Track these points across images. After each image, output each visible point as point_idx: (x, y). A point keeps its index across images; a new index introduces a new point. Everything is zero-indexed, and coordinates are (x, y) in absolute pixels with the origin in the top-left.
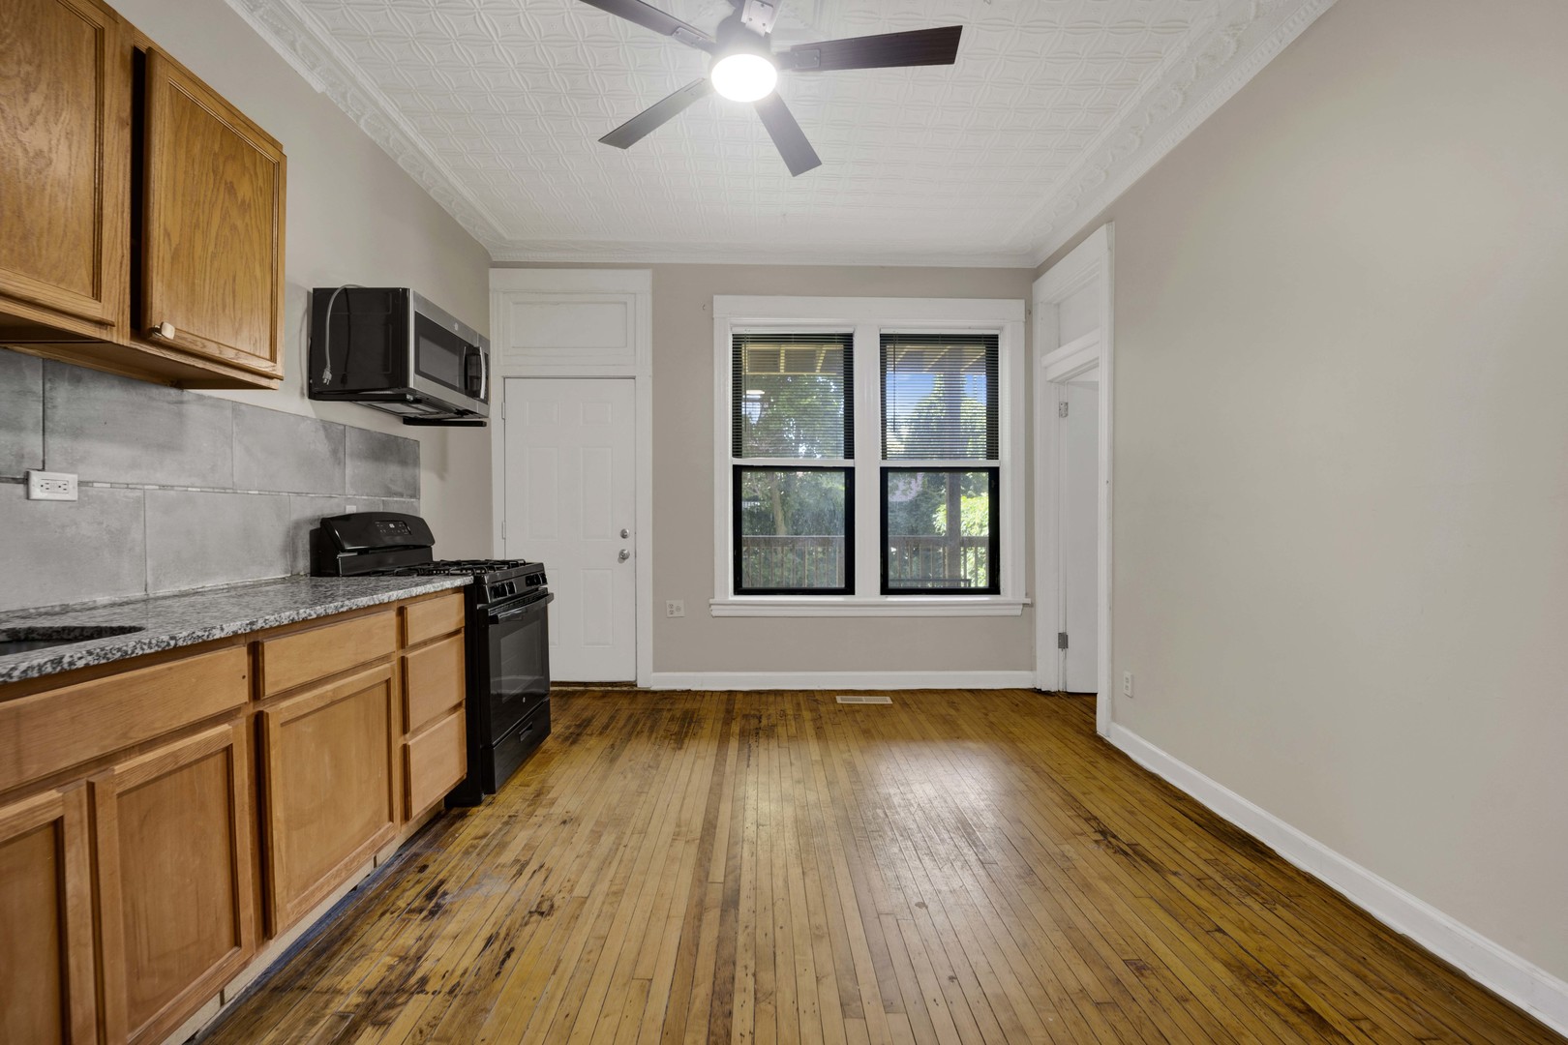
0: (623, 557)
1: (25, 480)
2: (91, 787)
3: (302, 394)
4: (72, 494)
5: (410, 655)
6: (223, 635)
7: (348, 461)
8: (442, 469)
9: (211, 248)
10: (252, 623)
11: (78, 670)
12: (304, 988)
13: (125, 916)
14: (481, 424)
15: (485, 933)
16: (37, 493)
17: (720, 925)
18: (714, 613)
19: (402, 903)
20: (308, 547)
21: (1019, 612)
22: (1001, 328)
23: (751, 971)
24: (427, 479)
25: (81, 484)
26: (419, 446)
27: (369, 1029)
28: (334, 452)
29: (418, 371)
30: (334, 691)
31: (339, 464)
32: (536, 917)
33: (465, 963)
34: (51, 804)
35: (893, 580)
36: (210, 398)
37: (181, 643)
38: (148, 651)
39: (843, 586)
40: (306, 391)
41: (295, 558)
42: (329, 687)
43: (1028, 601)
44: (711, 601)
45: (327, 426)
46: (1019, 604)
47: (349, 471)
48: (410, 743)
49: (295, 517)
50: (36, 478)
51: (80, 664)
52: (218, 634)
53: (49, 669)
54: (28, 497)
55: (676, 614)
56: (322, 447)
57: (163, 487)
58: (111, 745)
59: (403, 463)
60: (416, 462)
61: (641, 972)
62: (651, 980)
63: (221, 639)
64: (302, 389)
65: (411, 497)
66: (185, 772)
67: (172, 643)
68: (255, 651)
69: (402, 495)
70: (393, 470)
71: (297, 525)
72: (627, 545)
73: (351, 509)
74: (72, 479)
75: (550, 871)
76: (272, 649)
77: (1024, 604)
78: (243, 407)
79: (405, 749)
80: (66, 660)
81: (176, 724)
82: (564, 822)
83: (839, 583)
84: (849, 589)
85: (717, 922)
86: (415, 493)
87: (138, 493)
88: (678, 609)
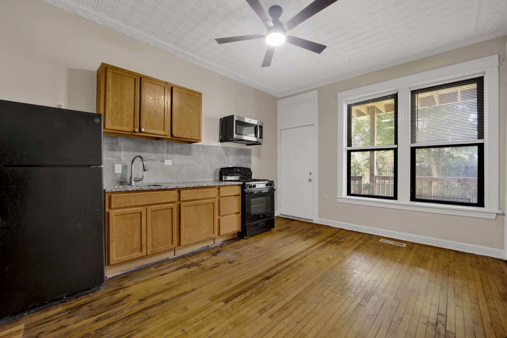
0: (310, 181)
1: (164, 162)
2: (146, 208)
3: (218, 141)
4: (171, 164)
5: (221, 199)
6: (170, 188)
7: (230, 155)
8: (259, 156)
9: (185, 118)
10: (177, 187)
11: (144, 190)
12: (186, 258)
13: (151, 231)
14: (260, 144)
15: (217, 262)
16: (165, 163)
17: (259, 281)
18: (338, 201)
19: (212, 252)
20: (219, 174)
21: (494, 218)
22: (484, 73)
23: (252, 292)
24: (254, 159)
25: (172, 162)
26: (251, 150)
27: (186, 268)
28: (226, 154)
29: (236, 133)
30: (198, 202)
31: (227, 156)
32: (228, 263)
33: (208, 265)
34: (140, 209)
35: (417, 196)
36: (197, 145)
37: (162, 188)
38: (156, 189)
39: (393, 196)
40: (219, 141)
41: (215, 176)
42: (197, 202)
43: (500, 212)
44: (336, 197)
45: (224, 148)
46: (494, 213)
47: (230, 158)
48: (220, 218)
49: (216, 168)
50: (165, 161)
51: (144, 189)
52: (169, 188)
53: (140, 189)
54: (164, 164)
55: (325, 200)
56: (223, 152)
57: (187, 162)
58: (150, 203)
59: (246, 155)
60: (250, 154)
61: (232, 281)
62: (232, 283)
63: (170, 189)
64: (218, 140)
65: (248, 163)
66: (164, 210)
67: (160, 188)
68: (179, 192)
69: (246, 163)
70: (243, 157)
71: (216, 170)
72: (311, 177)
73: (230, 166)
74: (171, 161)
75: (241, 256)
76: (182, 192)
77: (497, 214)
78: (204, 146)
79: (219, 219)
80: (142, 188)
81: (162, 202)
82: (256, 248)
83: (392, 195)
84: (395, 197)
85: (259, 280)
86: (250, 162)
87: (182, 164)
88: (326, 198)
